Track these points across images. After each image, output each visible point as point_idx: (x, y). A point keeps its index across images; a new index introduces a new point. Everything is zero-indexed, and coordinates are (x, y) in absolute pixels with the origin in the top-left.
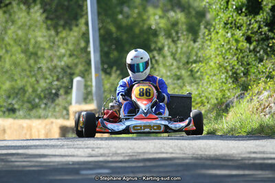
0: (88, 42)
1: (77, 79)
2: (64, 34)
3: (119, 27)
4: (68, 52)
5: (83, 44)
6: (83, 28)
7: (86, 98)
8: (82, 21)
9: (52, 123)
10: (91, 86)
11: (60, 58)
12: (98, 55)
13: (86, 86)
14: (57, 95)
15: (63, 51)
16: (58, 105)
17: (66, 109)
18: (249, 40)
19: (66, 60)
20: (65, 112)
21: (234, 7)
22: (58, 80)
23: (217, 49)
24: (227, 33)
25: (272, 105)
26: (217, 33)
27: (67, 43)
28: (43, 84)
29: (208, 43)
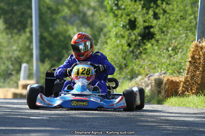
0: (31, 42)
1: (24, 65)
2: (16, 37)
3: (51, 34)
4: (19, 49)
5: (28, 44)
6: (28, 34)
7: (30, 76)
8: (28, 30)
9: (8, 91)
10: (33, 69)
11: (13, 51)
12: (38, 51)
13: (29, 70)
14: (11, 74)
15: (15, 48)
16: (12, 80)
17: (17, 83)
18: (129, 45)
19: (17, 53)
20: (15, 85)
21: (122, 25)
22: (12, 65)
23: (110, 50)
24: (117, 40)
25: (143, 84)
26: (111, 40)
27: (18, 43)
28: (3, 67)
29: (105, 46)
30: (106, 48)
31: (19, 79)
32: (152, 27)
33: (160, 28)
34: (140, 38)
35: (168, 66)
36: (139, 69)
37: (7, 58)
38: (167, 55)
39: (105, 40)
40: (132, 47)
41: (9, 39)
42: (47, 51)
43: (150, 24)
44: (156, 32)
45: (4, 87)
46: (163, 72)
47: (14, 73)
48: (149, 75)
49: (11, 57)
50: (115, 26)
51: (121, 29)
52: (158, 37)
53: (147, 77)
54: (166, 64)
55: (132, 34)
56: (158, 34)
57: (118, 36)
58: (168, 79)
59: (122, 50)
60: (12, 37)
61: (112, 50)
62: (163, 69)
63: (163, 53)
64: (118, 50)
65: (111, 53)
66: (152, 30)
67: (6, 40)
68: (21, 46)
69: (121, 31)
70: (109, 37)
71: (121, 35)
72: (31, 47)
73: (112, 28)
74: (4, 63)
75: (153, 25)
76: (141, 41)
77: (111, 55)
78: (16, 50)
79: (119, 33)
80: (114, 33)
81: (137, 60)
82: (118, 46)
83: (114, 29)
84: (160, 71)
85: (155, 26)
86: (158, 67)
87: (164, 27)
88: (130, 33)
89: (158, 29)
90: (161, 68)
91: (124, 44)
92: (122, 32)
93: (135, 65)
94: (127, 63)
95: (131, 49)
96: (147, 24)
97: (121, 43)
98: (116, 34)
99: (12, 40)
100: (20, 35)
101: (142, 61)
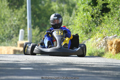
0: (26, 15)
1: (21, 31)
2: (16, 11)
3: (40, 9)
4: (18, 19)
5: (24, 16)
6: (24, 9)
8: (24, 6)
9: (10, 48)
10: (27, 33)
11: (14, 21)
12: (30, 20)
13: (25, 33)
14: (12, 37)
15: (15, 18)
16: (13, 41)
17: (16, 42)
19: (17, 22)
20: (16, 44)
21: (87, 3)
22: (13, 30)
23: (80, 20)
24: (84, 13)
25: (101, 44)
26: (80, 13)
27: (17, 15)
28: (7, 32)
29: (76, 17)
30: (77, 18)
31: (18, 40)
32: (107, 4)
33: (113, 5)
34: (100, 12)
35: (119, 31)
36: (99, 33)
37: (9, 26)
38: (118, 23)
39: (76, 13)
40: (95, 18)
41: (11, 12)
42: (37, 21)
43: (106, 2)
44: (110, 8)
45: (8, 46)
46: (115, 35)
47: (14, 35)
48: (105, 38)
49: (12, 25)
50: (83, 4)
51: (87, 5)
52: (112, 11)
53: (104, 39)
54: (117, 30)
55: (94, 8)
56: (112, 9)
57: (85, 10)
58: (117, 41)
59: (88, 20)
60: (13, 11)
61: (81, 20)
62: (115, 33)
63: (115, 22)
64: (85, 20)
65: (80, 22)
66: (108, 6)
67: (9, 13)
68: (19, 17)
69: (86, 6)
70: (79, 11)
71: (87, 10)
72: (26, 18)
73: (81, 5)
74: (8, 29)
75: (108, 3)
76: (100, 14)
77: (80, 23)
78: (16, 20)
79: (86, 8)
80: (82, 8)
81: (98, 27)
82: (84, 17)
83: (82, 5)
84: (113, 34)
85: (110, 4)
86: (112, 32)
87: (116, 4)
88: (93, 8)
89: (112, 6)
90: (114, 33)
91: (89, 16)
92: (87, 8)
93: (96, 30)
94: (91, 29)
95: (94, 20)
96: (104, 2)
97: (87, 15)
98: (84, 9)
99: (13, 13)
100: (19, 10)
101: (101, 28)
